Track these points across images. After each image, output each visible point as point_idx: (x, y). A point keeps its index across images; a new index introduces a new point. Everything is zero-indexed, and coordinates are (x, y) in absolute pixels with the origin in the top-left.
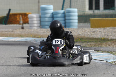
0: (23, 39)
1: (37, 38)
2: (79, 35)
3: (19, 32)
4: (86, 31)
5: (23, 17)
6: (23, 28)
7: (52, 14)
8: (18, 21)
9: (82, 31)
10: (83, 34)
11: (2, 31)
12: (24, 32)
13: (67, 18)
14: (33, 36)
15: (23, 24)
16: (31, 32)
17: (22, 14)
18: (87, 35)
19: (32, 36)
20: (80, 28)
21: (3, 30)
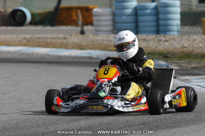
0: (84, 53)
1: (110, 50)
2: (184, 48)
3: (76, 41)
4: (195, 40)
5: (84, 13)
6: (82, 33)
7: (136, 9)
8: (74, 20)
9: (189, 40)
10: (191, 46)
11: (46, 38)
12: (86, 40)
13: (161, 16)
14: (102, 47)
15: (82, 26)
16: (97, 40)
17: (81, 9)
18: (198, 48)
19: (100, 47)
20: (185, 35)
21: (48, 36)
